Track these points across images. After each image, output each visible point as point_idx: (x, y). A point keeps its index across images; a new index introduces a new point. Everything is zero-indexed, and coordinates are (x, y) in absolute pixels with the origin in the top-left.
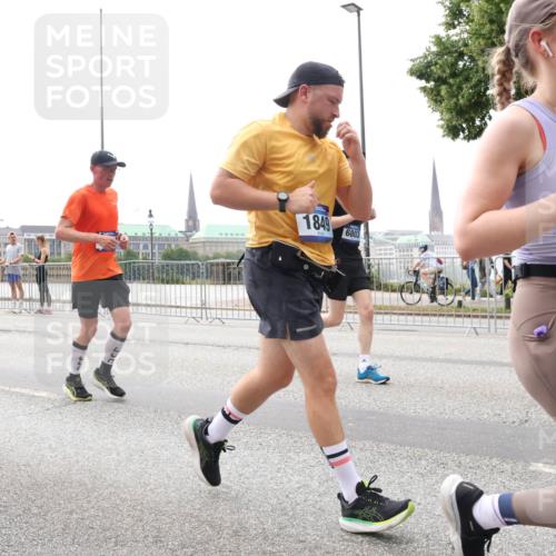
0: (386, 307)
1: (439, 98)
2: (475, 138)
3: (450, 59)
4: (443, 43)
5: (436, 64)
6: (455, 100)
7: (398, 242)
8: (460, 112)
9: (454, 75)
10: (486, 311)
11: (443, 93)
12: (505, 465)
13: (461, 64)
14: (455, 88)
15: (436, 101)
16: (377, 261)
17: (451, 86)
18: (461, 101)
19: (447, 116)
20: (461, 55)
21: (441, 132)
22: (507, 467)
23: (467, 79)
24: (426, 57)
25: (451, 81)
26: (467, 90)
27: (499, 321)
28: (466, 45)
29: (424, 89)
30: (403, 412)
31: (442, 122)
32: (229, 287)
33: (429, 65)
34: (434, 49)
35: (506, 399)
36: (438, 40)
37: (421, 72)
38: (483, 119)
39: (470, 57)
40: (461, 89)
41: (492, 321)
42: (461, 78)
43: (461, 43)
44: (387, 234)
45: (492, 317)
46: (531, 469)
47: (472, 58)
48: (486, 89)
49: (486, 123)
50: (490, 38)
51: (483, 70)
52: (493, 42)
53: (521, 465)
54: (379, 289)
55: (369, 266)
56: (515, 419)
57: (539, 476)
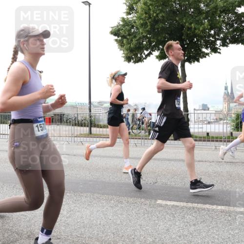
0: (98, 135)
1: (123, 44)
2: (138, 62)
3: (128, 28)
5: (122, 30)
6: (129, 45)
7: (104, 106)
8: (131, 50)
9: (129, 35)
10: (140, 136)
11: (125, 42)
12: (147, 202)
13: (133, 30)
14: (129, 40)
15: (121, 46)
16: (94, 115)
17: (128, 39)
18: (132, 46)
19: (126, 52)
20: (133, 27)
21: (123, 59)
23: (135, 37)
24: (118, 26)
25: (128, 37)
26: (134, 41)
27: (145, 140)
28: (135, 22)
29: (116, 40)
30: (104, 180)
31: (124, 55)
33: (119, 30)
34: (121, 23)
35: (147, 174)
36: (123, 20)
37: (116, 33)
38: (141, 54)
39: (136, 27)
40: (132, 41)
41: (143, 140)
42: (132, 36)
43: (133, 22)
44: (99, 103)
45: (143, 139)
46: (157, 202)
47: (137, 28)
48: (143, 41)
49: (142, 56)
50: (145, 20)
51: (142, 33)
52: (146, 22)
53: (153, 201)
54: (95, 126)
55: (91, 117)
56: (151, 182)
57: (161, 206)
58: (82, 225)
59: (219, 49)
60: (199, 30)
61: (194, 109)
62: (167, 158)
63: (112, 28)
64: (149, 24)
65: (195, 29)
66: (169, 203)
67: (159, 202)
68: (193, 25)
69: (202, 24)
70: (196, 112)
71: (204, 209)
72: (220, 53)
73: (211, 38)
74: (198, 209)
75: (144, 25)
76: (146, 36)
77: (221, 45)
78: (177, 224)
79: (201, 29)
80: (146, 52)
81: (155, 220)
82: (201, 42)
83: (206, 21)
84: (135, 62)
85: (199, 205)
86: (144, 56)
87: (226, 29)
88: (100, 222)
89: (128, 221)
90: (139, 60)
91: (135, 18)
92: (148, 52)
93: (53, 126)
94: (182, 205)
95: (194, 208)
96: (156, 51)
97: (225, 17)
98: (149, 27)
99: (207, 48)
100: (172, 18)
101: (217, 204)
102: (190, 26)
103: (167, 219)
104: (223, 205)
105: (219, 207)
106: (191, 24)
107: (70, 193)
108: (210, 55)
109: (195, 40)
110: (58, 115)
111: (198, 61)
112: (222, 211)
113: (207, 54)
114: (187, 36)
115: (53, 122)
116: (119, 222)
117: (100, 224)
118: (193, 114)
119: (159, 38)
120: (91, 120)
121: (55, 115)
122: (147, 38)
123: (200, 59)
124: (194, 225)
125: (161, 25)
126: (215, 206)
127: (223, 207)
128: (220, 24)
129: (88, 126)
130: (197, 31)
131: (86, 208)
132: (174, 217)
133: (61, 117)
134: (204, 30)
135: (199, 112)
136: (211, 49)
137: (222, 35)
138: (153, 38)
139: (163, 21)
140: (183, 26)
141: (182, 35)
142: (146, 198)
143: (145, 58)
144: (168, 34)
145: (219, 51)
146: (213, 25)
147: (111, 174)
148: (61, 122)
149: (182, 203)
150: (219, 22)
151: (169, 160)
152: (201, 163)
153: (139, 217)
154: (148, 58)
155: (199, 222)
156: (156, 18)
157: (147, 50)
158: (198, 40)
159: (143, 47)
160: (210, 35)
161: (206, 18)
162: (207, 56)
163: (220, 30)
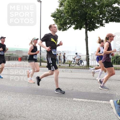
0: (44, 66)
1: (57, 22)
2: (64, 30)
3: (60, 14)
4: (59, 10)
5: (57, 14)
6: (60, 22)
8: (61, 25)
10: (65, 67)
11: (58, 21)
12: (68, 99)
13: (62, 15)
14: (60, 20)
15: (56, 22)
17: (60, 19)
18: (62, 22)
19: (58, 26)
20: (62, 13)
22: (69, 99)
23: (63, 18)
24: (55, 13)
26: (63, 20)
27: (68, 69)
28: (63, 11)
29: (54, 20)
30: (47, 88)
32: (10, 61)
33: (55, 15)
34: (56, 11)
36: (57, 10)
37: (53, 16)
38: (66, 27)
40: (62, 20)
41: (66, 69)
42: (62, 18)
43: (62, 11)
45: (66, 68)
46: (73, 99)
47: (64, 14)
48: (67, 20)
49: (66, 28)
50: (68, 10)
51: (67, 16)
52: (69, 11)
53: (71, 99)
54: (43, 62)
55: (41, 57)
56: (71, 89)
57: (75, 101)
58: (36, 111)
59: (104, 24)
60: (95, 15)
61: (92, 54)
62: (78, 78)
63: (52, 13)
64: (70, 12)
65: (93, 14)
66: (79, 100)
67: (74, 99)
68: (92, 12)
69: (96, 12)
70: (92, 55)
71: (96, 103)
72: (104, 26)
73: (100, 19)
74: (94, 103)
75: (67, 12)
76: (69, 18)
77: (105, 23)
78: (83, 110)
79: (96, 14)
80: (68, 26)
81: (72, 108)
82: (95, 21)
83: (98, 10)
84: (63, 31)
85: (94, 101)
86: (67, 28)
87: (108, 14)
88: (45, 109)
89: (59, 109)
90: (65, 29)
91: (63, 9)
92: (69, 26)
93: (22, 62)
94: (86, 101)
95: (91, 102)
96: (73, 25)
97: (107, 9)
98: (70, 13)
99: (98, 24)
100: (81, 9)
101: (103, 100)
102: (90, 13)
103: (78, 108)
104: (106, 101)
105: (104, 102)
106: (91, 12)
107: (30, 95)
108: (100, 27)
109: (93, 20)
110: (25, 56)
111: (94, 30)
112: (105, 104)
113: (98, 27)
114: (89, 18)
115: (22, 60)
116: (54, 109)
117: (45, 110)
118: (91, 56)
119: (75, 19)
120: (41, 59)
121: (23, 56)
122: (69, 19)
123: (95, 29)
124: (91, 110)
125: (76, 12)
126: (102, 101)
127: (105, 102)
128: (105, 12)
129: (39, 62)
130: (93, 16)
131: (38, 102)
132: (82, 107)
133: (26, 57)
134: (97, 15)
135: (94, 55)
136: (100, 24)
137: (106, 18)
138: (72, 19)
139: (77, 11)
140: (87, 13)
141: (86, 17)
142: (68, 97)
143: (68, 29)
144: (79, 17)
145: (104, 25)
146: (101, 13)
147: (50, 86)
148: (26, 60)
149: (85, 100)
150: (104, 11)
151: (79, 79)
152: (95, 80)
153: (65, 107)
154: (69, 29)
155: (94, 109)
156: (74, 9)
157: (69, 25)
158: (94, 20)
159: (67, 23)
160: (100, 18)
161: (98, 9)
162: (98, 28)
163: (105, 15)
